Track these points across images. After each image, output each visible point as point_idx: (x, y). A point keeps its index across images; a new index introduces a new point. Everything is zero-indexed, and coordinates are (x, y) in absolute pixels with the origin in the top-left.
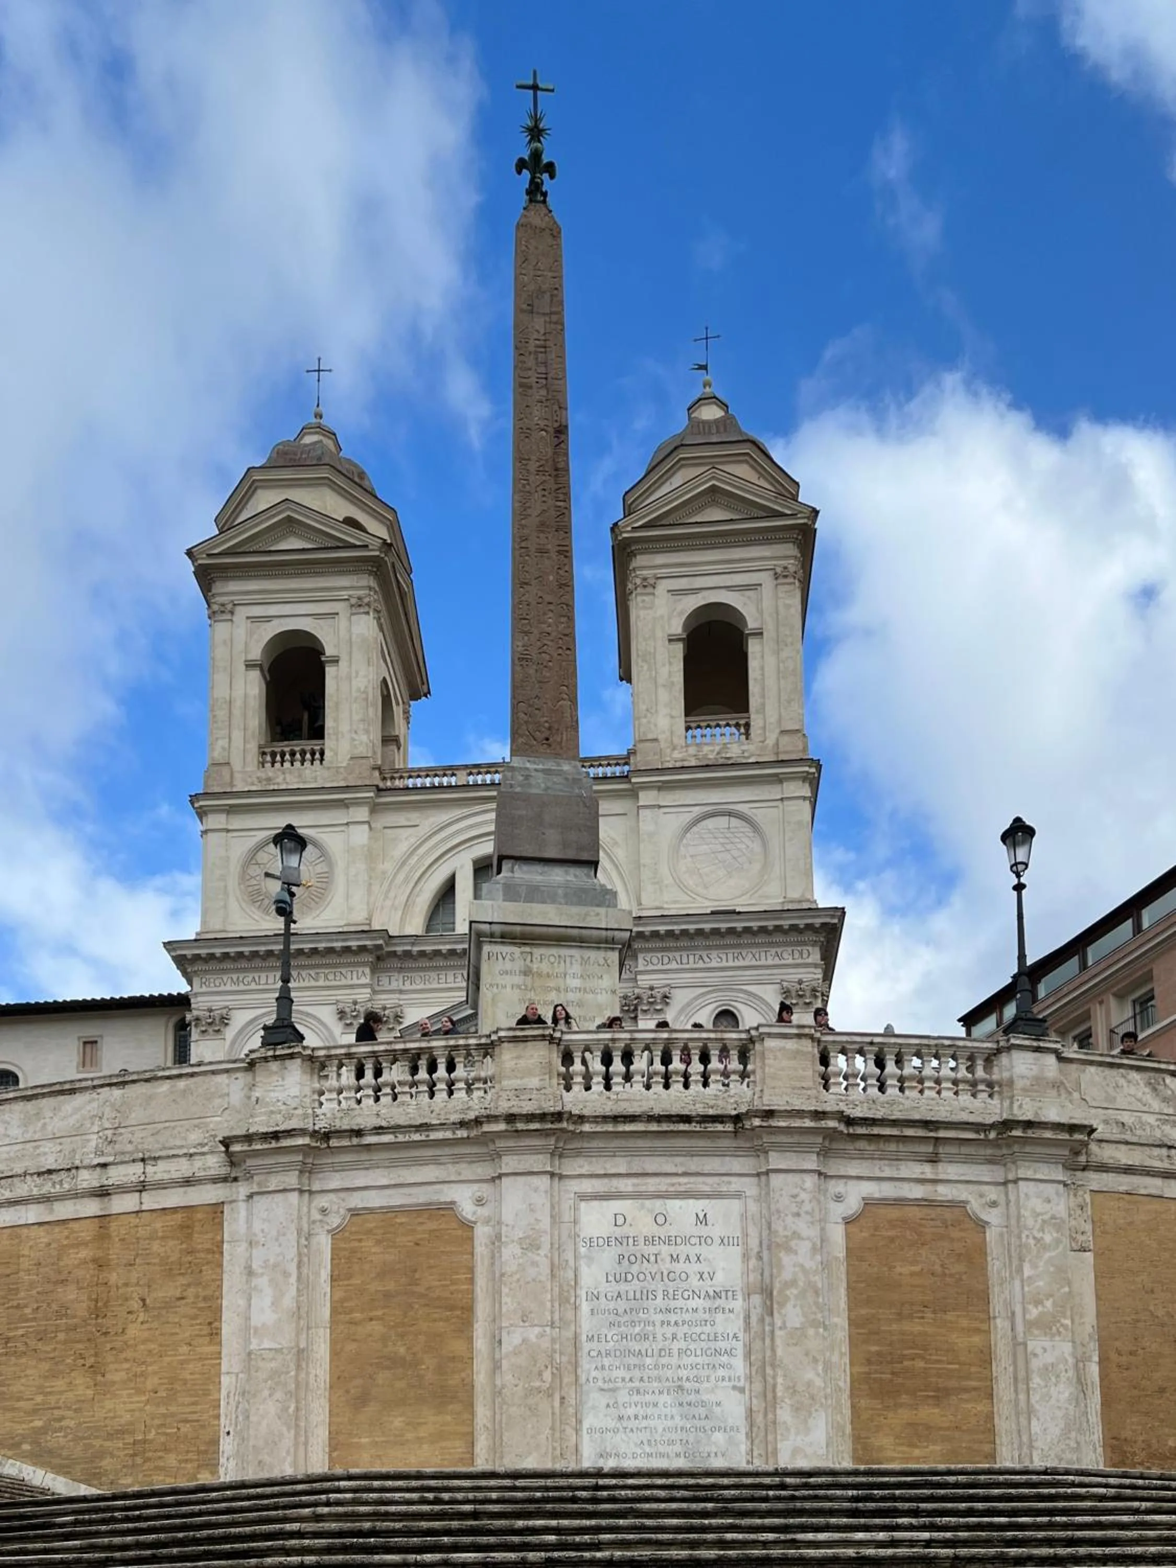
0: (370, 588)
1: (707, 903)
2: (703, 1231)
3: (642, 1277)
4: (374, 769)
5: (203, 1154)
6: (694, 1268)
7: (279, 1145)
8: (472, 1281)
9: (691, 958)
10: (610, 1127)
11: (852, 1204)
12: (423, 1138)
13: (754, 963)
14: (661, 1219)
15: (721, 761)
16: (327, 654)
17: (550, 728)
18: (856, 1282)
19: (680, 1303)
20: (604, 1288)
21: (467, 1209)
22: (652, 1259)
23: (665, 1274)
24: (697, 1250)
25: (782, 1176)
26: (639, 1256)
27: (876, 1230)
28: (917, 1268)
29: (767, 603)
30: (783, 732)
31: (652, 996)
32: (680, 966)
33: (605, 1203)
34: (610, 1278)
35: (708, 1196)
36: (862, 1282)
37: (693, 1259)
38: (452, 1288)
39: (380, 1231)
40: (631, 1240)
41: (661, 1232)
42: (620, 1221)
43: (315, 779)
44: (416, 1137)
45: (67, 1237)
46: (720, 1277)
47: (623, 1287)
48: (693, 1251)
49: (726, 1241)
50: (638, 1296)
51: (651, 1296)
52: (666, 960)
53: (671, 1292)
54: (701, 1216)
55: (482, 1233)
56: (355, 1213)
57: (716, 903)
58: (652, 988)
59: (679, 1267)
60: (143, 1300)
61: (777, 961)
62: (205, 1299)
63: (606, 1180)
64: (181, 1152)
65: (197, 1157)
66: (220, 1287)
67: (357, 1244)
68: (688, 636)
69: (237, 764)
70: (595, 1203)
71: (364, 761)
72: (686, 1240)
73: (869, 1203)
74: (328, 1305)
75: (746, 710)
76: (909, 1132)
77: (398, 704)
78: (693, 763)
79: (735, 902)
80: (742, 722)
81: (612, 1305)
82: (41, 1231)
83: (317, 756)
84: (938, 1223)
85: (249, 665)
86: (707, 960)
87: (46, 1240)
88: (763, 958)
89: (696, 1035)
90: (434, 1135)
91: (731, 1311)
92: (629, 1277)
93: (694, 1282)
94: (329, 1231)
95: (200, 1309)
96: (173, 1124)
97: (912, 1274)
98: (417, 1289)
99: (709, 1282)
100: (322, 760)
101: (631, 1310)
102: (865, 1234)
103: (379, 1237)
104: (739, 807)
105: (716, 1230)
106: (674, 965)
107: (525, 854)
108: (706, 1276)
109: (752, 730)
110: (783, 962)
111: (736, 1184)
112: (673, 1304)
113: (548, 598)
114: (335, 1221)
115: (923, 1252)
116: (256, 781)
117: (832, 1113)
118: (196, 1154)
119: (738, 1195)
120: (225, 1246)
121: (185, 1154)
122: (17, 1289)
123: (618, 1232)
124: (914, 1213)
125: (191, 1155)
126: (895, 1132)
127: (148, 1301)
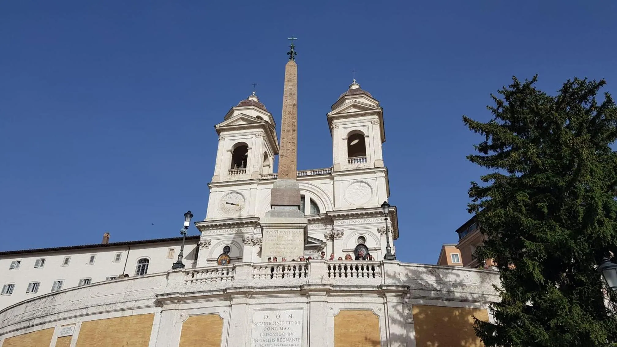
0: (262, 131)
1: (355, 206)
2: (290, 320)
3: (271, 334)
4: (259, 174)
5: (151, 299)
6: (287, 331)
7: (171, 297)
8: (221, 336)
9: (350, 222)
10: (264, 290)
11: (336, 311)
12: (211, 294)
13: (369, 222)
14: (279, 316)
15: (358, 168)
16: (249, 147)
17: (288, 172)
18: (337, 335)
19: (283, 343)
20: (260, 338)
21: (222, 315)
22: (275, 328)
23: (278, 333)
24: (288, 326)
25: (314, 303)
26: (271, 328)
27: (344, 318)
28: (356, 330)
29: (370, 129)
30: (375, 160)
31: (338, 233)
32: (347, 224)
33: (262, 312)
34: (262, 335)
35: (293, 309)
36: (339, 335)
37: (287, 328)
38: (215, 338)
39: (196, 321)
40: (269, 323)
41: (278, 321)
42: (266, 317)
43: (242, 178)
44: (209, 294)
45: (111, 323)
46: (295, 334)
47: (265, 338)
48: (287, 326)
49: (297, 323)
50: (270, 341)
51: (273, 340)
52: (342, 222)
53: (279, 339)
54: (290, 316)
55: (226, 322)
56: (190, 316)
57: (357, 206)
58: (338, 231)
59: (282, 331)
60: (127, 342)
61: (377, 222)
62: (145, 342)
63: (263, 305)
64: (146, 298)
65: (150, 300)
66: (149, 338)
67: (189, 325)
68: (349, 138)
69: (221, 175)
70: (259, 312)
71: (257, 173)
72: (286, 323)
73: (341, 310)
74: (179, 344)
75: (365, 155)
76: (352, 289)
77: (270, 156)
78: (350, 169)
79: (364, 205)
80: (364, 158)
81: (262, 343)
82: (104, 321)
83: (244, 172)
84: (364, 316)
85: (228, 151)
86: (355, 222)
87: (105, 324)
88: (372, 221)
89: (292, 263)
90: (214, 293)
91: (298, 345)
92: (267, 334)
93: (287, 336)
94: (182, 321)
95: (143, 345)
96: (145, 290)
97: (355, 332)
98: (205, 339)
99: (291, 336)
100: (245, 173)
101: (267, 345)
102: (340, 320)
103: (196, 323)
104: (364, 180)
105: (294, 320)
106: (345, 224)
107: (278, 204)
108: (290, 334)
109: (367, 160)
110: (378, 222)
111: (301, 305)
112: (280, 343)
113: (289, 141)
114: (184, 318)
115: (359, 325)
116: (226, 179)
117: (328, 284)
118: (150, 299)
119: (302, 309)
120: (153, 326)
121: (147, 299)
122: (94, 339)
123: (265, 321)
124: (356, 313)
125: (148, 299)
126: (348, 289)
127: (128, 343)
